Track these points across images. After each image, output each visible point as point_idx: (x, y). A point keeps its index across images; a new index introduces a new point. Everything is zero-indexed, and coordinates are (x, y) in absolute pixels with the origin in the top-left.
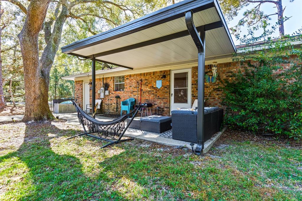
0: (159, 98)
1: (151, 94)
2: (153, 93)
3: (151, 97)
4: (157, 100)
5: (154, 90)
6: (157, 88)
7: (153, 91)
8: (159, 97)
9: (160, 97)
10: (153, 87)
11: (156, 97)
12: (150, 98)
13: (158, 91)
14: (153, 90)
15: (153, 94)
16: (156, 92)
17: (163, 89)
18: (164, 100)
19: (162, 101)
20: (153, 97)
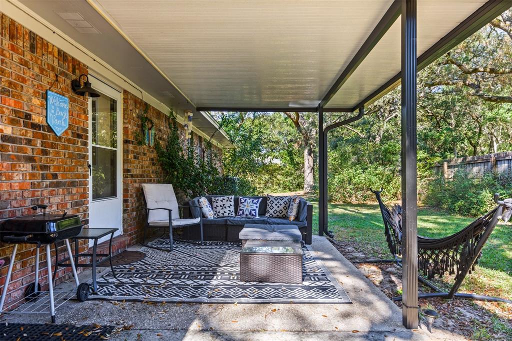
0: (58, 185)
1: (18, 158)
2: (30, 154)
3: (18, 177)
4: (51, 193)
5: (34, 135)
6: (50, 129)
7: (29, 142)
8: (55, 176)
9: (60, 179)
10: (28, 116)
11: (44, 177)
12: (16, 185)
13: (53, 146)
14: (30, 135)
15: (30, 159)
16: (45, 153)
17: (69, 140)
18: (74, 191)
19: (68, 198)
20: (33, 176)
